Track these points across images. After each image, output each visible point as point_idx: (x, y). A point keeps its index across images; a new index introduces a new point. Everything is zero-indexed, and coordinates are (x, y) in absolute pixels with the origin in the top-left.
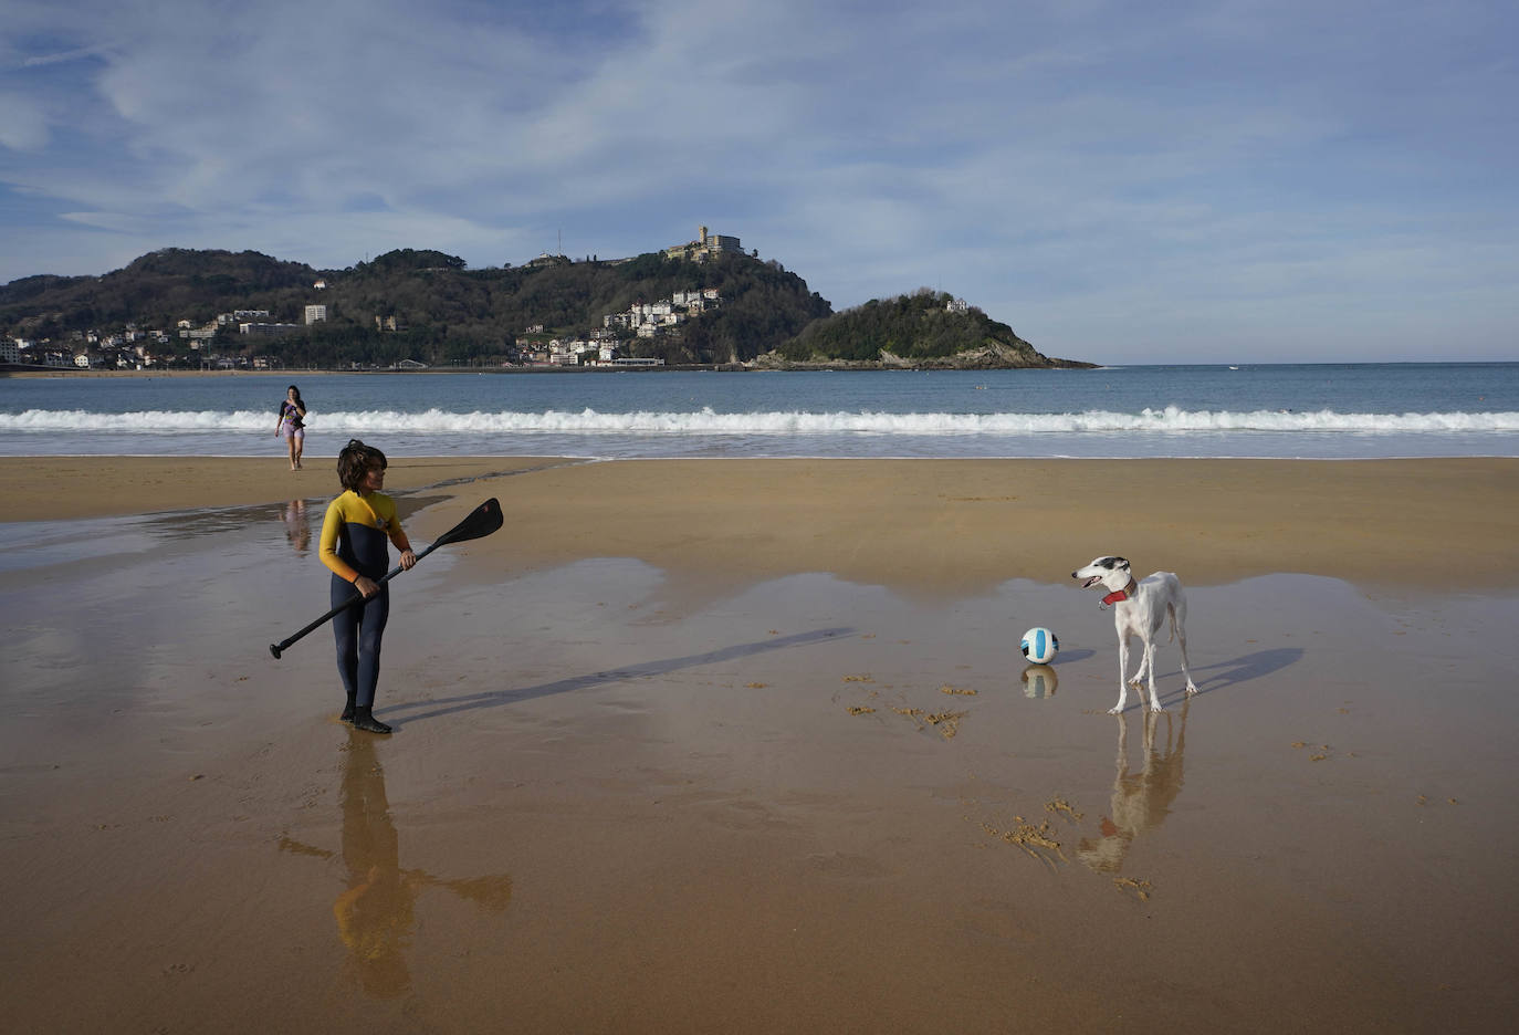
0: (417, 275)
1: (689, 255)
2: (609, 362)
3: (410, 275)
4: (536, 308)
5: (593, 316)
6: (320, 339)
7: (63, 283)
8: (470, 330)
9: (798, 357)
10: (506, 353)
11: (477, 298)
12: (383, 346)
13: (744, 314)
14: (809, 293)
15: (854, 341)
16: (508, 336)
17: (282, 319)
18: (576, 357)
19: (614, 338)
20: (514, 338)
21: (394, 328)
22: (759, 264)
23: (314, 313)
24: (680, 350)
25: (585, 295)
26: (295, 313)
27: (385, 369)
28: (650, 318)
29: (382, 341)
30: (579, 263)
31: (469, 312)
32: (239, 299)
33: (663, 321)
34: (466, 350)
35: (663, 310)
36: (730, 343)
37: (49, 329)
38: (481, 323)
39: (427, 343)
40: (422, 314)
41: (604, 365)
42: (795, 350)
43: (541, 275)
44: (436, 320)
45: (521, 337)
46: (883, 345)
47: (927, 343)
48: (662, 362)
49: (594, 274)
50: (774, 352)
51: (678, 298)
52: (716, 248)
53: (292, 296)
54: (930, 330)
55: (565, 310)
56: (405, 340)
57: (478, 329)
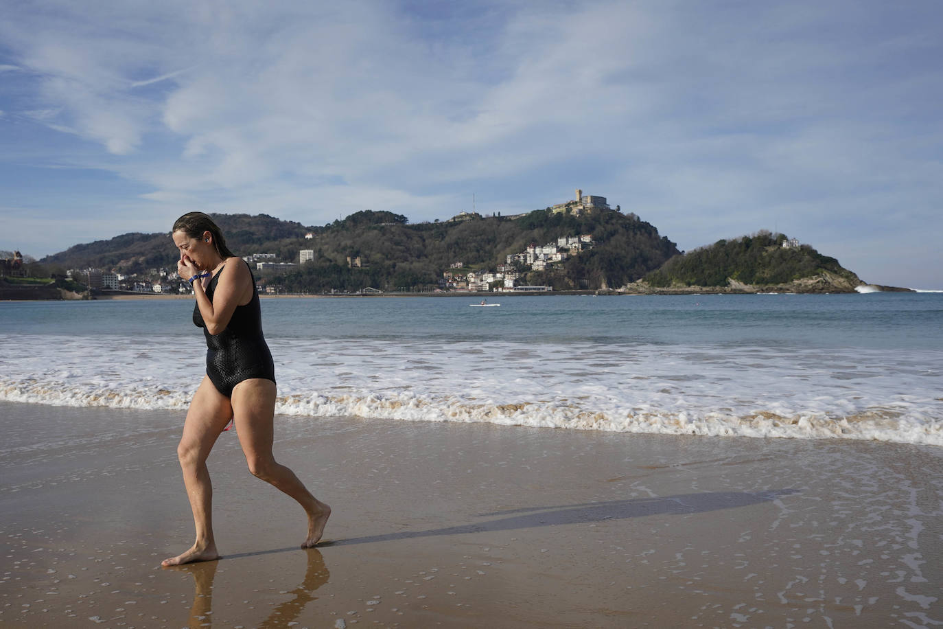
0: (375, 228)
1: (569, 211)
2: (511, 288)
3: (370, 228)
4: (457, 250)
5: (499, 255)
6: (310, 273)
7: (145, 238)
8: (412, 266)
9: (660, 284)
10: (436, 282)
11: (416, 244)
12: (352, 277)
13: (612, 253)
14: (659, 237)
15: (707, 272)
16: (438, 271)
17: (285, 260)
18: (488, 285)
19: (515, 271)
20: (442, 272)
21: (359, 265)
22: (621, 216)
23: (305, 255)
24: (564, 279)
25: (492, 241)
26: (292, 256)
27: (351, 294)
28: (542, 257)
29: (351, 275)
30: (488, 218)
31: (410, 254)
32: (256, 246)
33: (551, 259)
34: (409, 281)
35: (550, 250)
36: (601, 274)
37: (136, 268)
38: (419, 262)
39: (382, 275)
40: (379, 255)
41: (508, 291)
42: (658, 278)
43: (460, 227)
44: (388, 259)
45: (447, 271)
46: (730, 275)
47: (767, 273)
48: (551, 288)
49: (499, 226)
50: (641, 280)
51: (562, 242)
52: (589, 205)
53: (291, 244)
54: (770, 262)
55: (478, 251)
56: (367, 273)
57: (417, 265)
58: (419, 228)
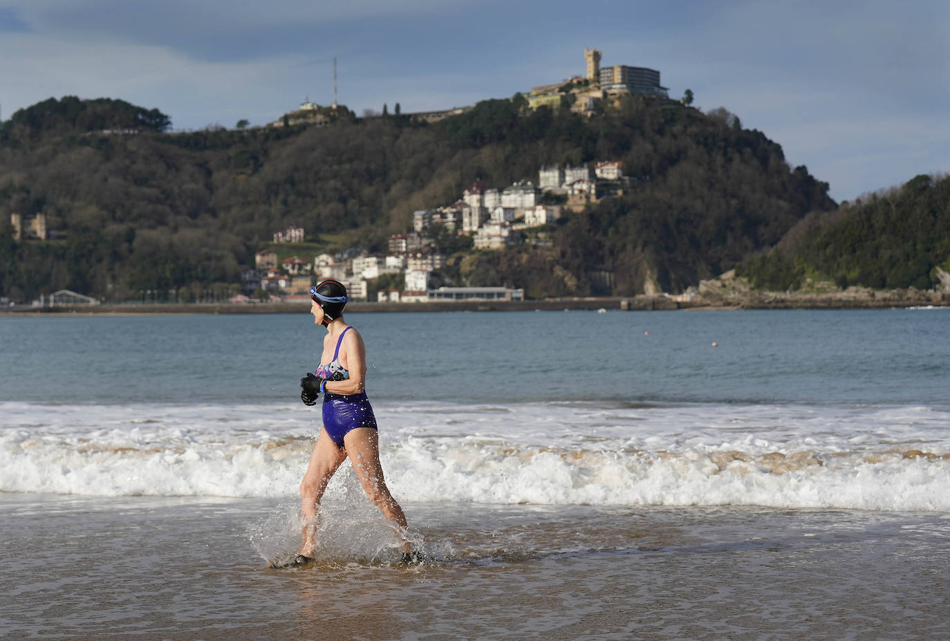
0: (85, 142)
1: (568, 101)
2: (421, 293)
4: (292, 198)
5: (394, 212)
8: (176, 238)
9: (778, 282)
10: (237, 278)
11: (188, 182)
12: (22, 267)
13: (670, 207)
14: (787, 167)
15: (885, 254)
16: (242, 248)
18: (364, 285)
19: (433, 252)
20: (252, 252)
21: (41, 234)
22: (694, 117)
24: (552, 270)
25: (380, 175)
27: (24, 307)
28: (498, 215)
29: (21, 258)
30: (370, 118)
31: (172, 207)
33: (521, 220)
34: (168, 274)
35: (520, 200)
36: (644, 259)
38: (196, 226)
39: (100, 260)
40: (93, 210)
41: (413, 299)
42: (771, 270)
43: (302, 140)
44: (114, 219)
45: (265, 250)
46: (941, 260)
48: (520, 293)
49: (396, 137)
50: (731, 274)
51: (549, 179)
52: (617, 88)
55: (343, 200)
56: (60, 255)
57: (189, 235)
58: (197, 141)
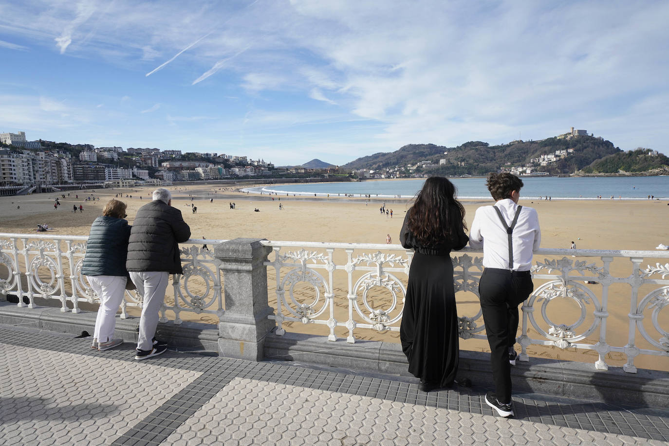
0: (473, 149)
1: (565, 137)
2: (529, 174)
3: (471, 149)
4: (509, 157)
5: (528, 159)
6: (442, 169)
7: (384, 155)
8: (486, 165)
9: (588, 172)
11: (491, 155)
12: (459, 171)
13: (583, 157)
14: (614, 147)
15: (609, 167)
17: (434, 163)
18: (519, 172)
19: (532, 166)
20: (500, 167)
21: (463, 165)
22: (593, 139)
23: (442, 161)
24: (556, 169)
25: (526, 153)
26: (437, 162)
27: (459, 177)
28: (546, 159)
29: (459, 169)
30: (527, 142)
31: (487, 159)
32: (424, 158)
33: (551, 160)
35: (551, 156)
37: (379, 168)
39: (473, 169)
40: (473, 161)
41: (527, 175)
42: (588, 170)
43: (512, 147)
44: (476, 162)
45: (503, 167)
46: (619, 168)
47: (637, 167)
48: (548, 173)
49: (531, 145)
50: (581, 170)
51: (558, 153)
52: (576, 134)
53: (438, 157)
54: (639, 162)
55: (519, 157)
56: (466, 168)
57: (489, 164)
58: (493, 148)
